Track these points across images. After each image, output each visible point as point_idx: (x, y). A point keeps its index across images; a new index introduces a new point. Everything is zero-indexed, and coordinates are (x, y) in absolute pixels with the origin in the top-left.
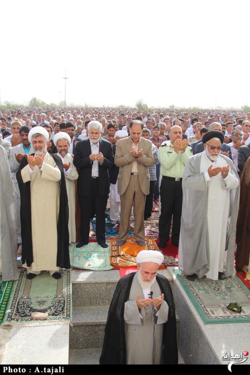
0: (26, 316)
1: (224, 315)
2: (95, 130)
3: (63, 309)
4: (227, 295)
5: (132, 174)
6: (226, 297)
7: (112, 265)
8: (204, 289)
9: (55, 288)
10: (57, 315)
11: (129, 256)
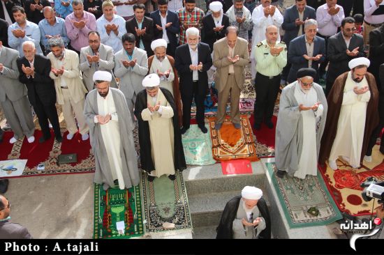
0: (159, 226)
1: (305, 219)
2: (193, 36)
3: (184, 216)
4: (308, 195)
5: (229, 74)
6: (308, 197)
7: (214, 158)
8: (291, 189)
9: (173, 192)
10: (181, 224)
11: (227, 146)
